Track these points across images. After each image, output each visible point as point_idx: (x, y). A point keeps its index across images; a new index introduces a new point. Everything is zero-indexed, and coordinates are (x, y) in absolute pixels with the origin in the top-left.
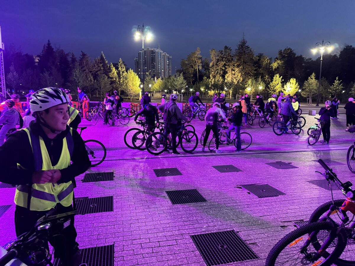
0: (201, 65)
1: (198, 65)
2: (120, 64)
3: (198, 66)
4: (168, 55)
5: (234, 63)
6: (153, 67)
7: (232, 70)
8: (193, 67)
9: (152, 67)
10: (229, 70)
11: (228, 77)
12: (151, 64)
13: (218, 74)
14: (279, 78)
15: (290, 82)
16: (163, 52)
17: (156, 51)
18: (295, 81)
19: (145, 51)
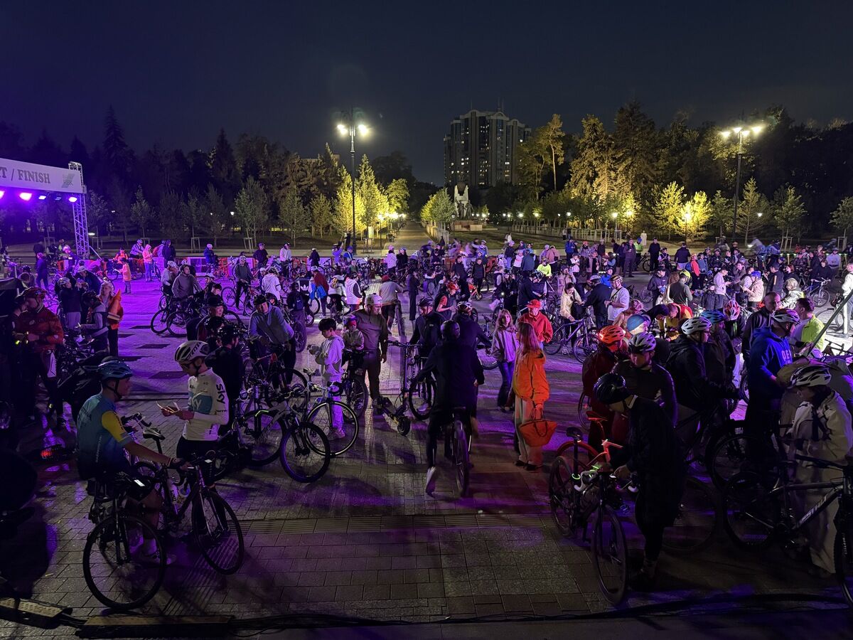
0: (562, 154)
1: (555, 155)
3: (557, 157)
4: (522, 126)
6: (483, 156)
7: (608, 169)
9: (481, 156)
10: (602, 169)
11: (599, 185)
12: (480, 149)
14: (676, 191)
15: (694, 201)
16: (508, 119)
17: (492, 117)
18: (704, 199)
19: (466, 120)
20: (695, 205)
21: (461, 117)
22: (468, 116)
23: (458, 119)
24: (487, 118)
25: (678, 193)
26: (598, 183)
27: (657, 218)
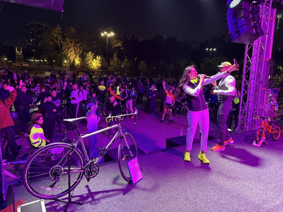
1: (59, 40)
5: (75, 40)
7: (74, 46)
10: (71, 46)
13: (66, 48)
14: (91, 55)
15: (97, 59)
17: (43, 25)
18: (100, 58)
19: (32, 24)
20: (97, 60)
21: (30, 23)
22: (32, 23)
23: (28, 23)
24: (41, 25)
25: (92, 56)
26: (70, 51)
27: (86, 64)
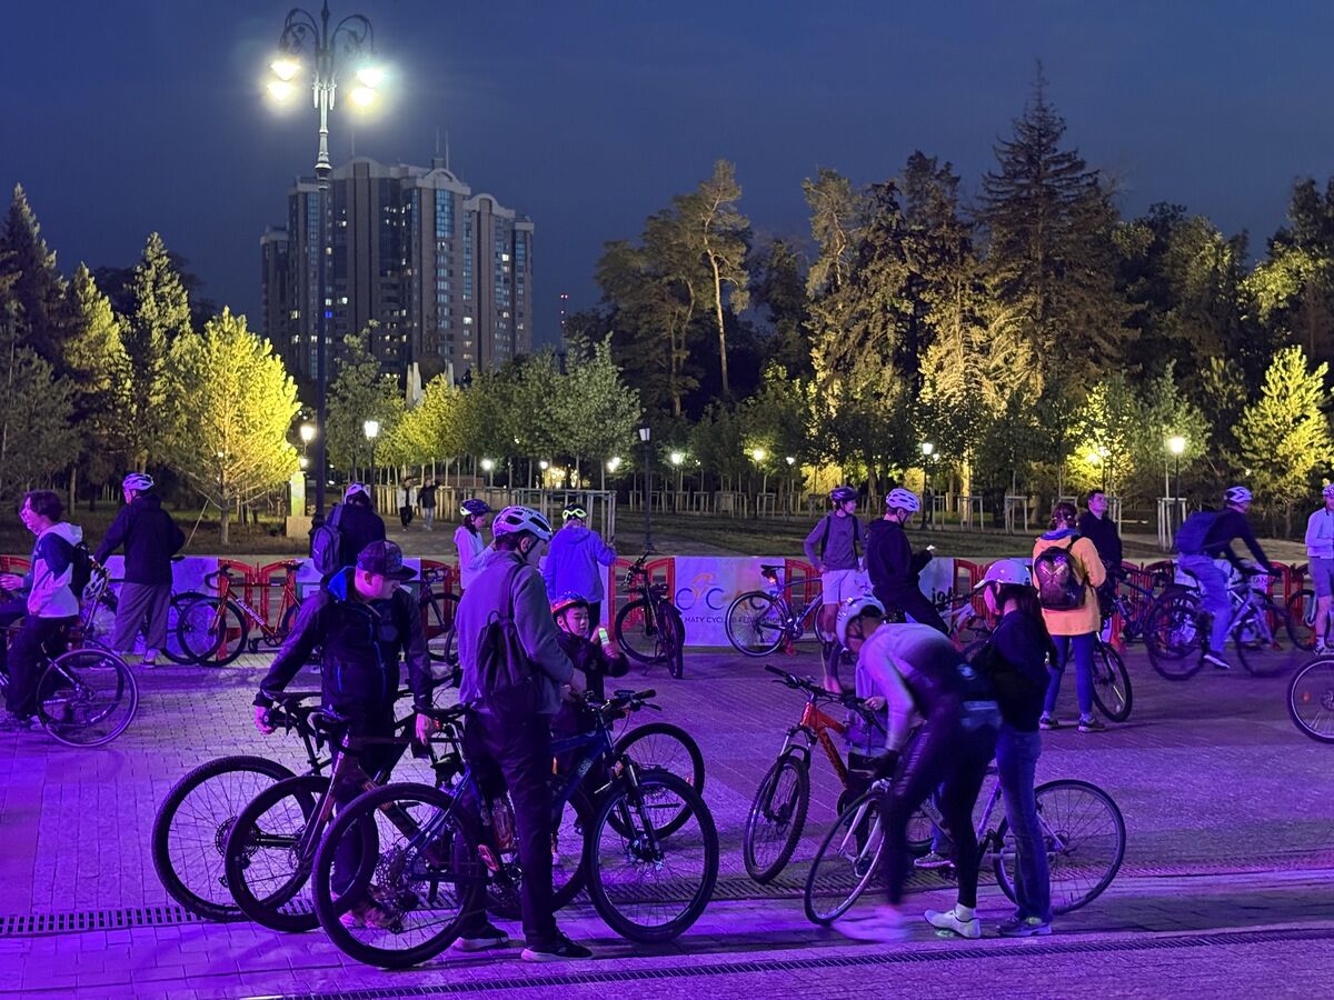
0: (744, 281)
1: (722, 282)
2: (151, 273)
3: (726, 289)
4: (510, 214)
5: (981, 270)
6: (393, 293)
7: (964, 320)
8: (686, 300)
9: (385, 295)
10: (946, 318)
11: (940, 368)
12: (383, 274)
13: (869, 344)
16: (467, 191)
17: (420, 183)
24: (405, 185)
26: (935, 360)
